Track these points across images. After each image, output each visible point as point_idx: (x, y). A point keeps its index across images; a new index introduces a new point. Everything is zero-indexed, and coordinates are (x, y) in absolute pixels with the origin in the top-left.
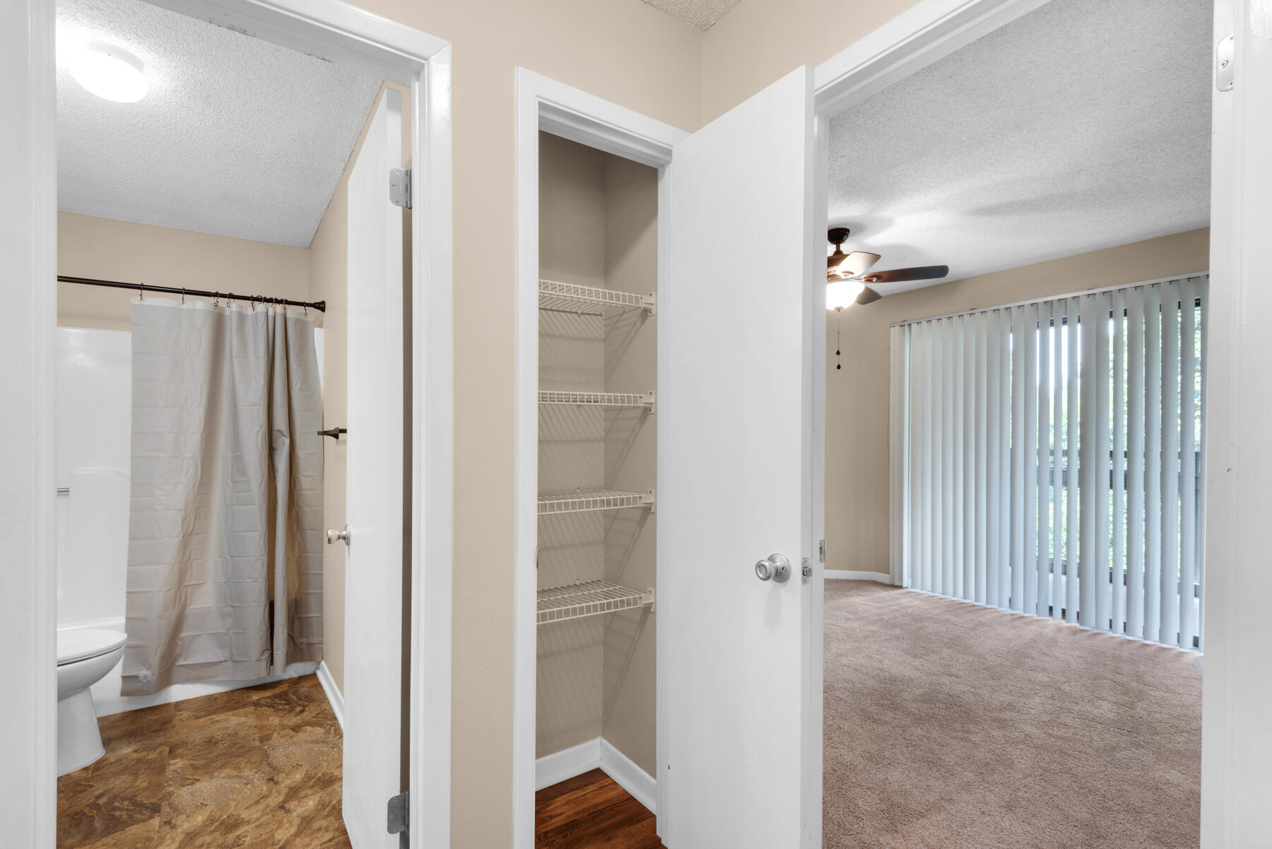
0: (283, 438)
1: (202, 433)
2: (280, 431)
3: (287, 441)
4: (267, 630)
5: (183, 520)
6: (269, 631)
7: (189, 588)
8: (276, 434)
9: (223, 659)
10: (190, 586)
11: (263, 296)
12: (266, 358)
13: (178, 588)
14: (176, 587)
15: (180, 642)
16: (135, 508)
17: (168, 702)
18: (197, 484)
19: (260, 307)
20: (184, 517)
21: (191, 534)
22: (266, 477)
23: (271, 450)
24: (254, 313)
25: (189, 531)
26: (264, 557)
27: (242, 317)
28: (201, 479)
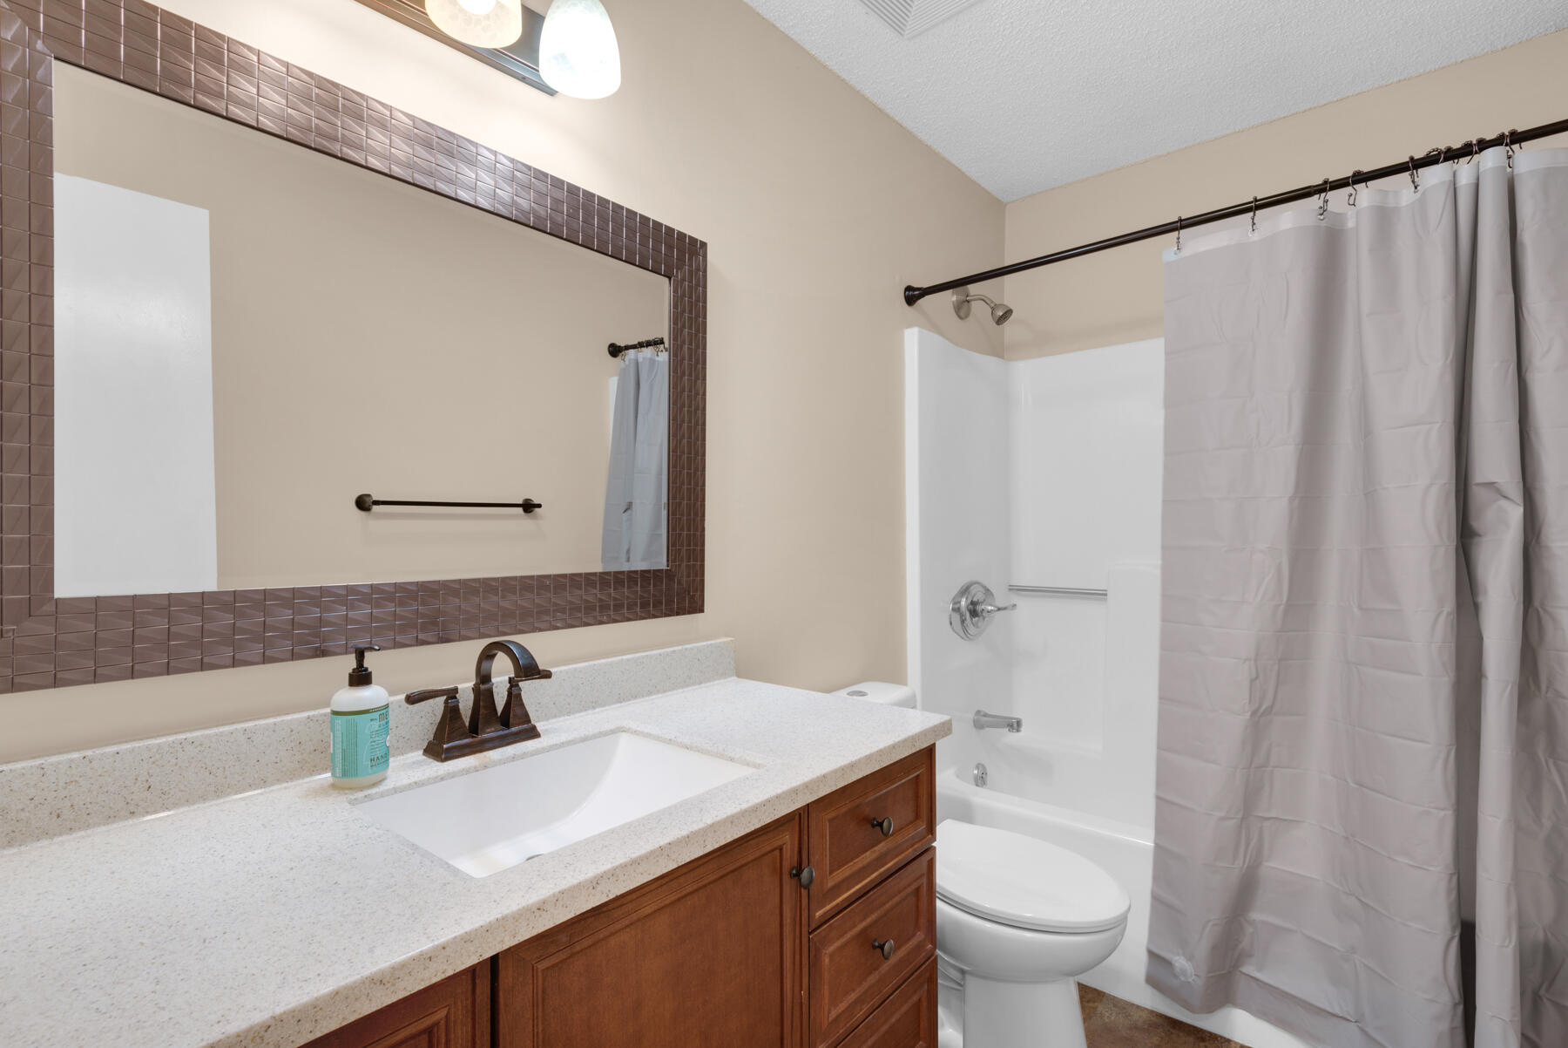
0: (1503, 503)
1: (1291, 499)
2: (1491, 485)
3: (1516, 513)
4: (1455, 1005)
5: (1252, 681)
6: (1460, 1008)
7: (1267, 824)
8: (1478, 495)
9: (1337, 1011)
10: (1269, 819)
11: (1443, 147)
12: (1451, 298)
13: (1243, 819)
14: (1240, 816)
15: (1249, 930)
16: (1169, 645)
17: (1227, 1036)
18: (1282, 607)
19: (1434, 176)
20: (1254, 676)
21: (1270, 710)
22: (1450, 605)
23: (1466, 536)
24: (1418, 194)
25: (1264, 707)
26: (1442, 813)
27: (1384, 217)
28: (1289, 598)
